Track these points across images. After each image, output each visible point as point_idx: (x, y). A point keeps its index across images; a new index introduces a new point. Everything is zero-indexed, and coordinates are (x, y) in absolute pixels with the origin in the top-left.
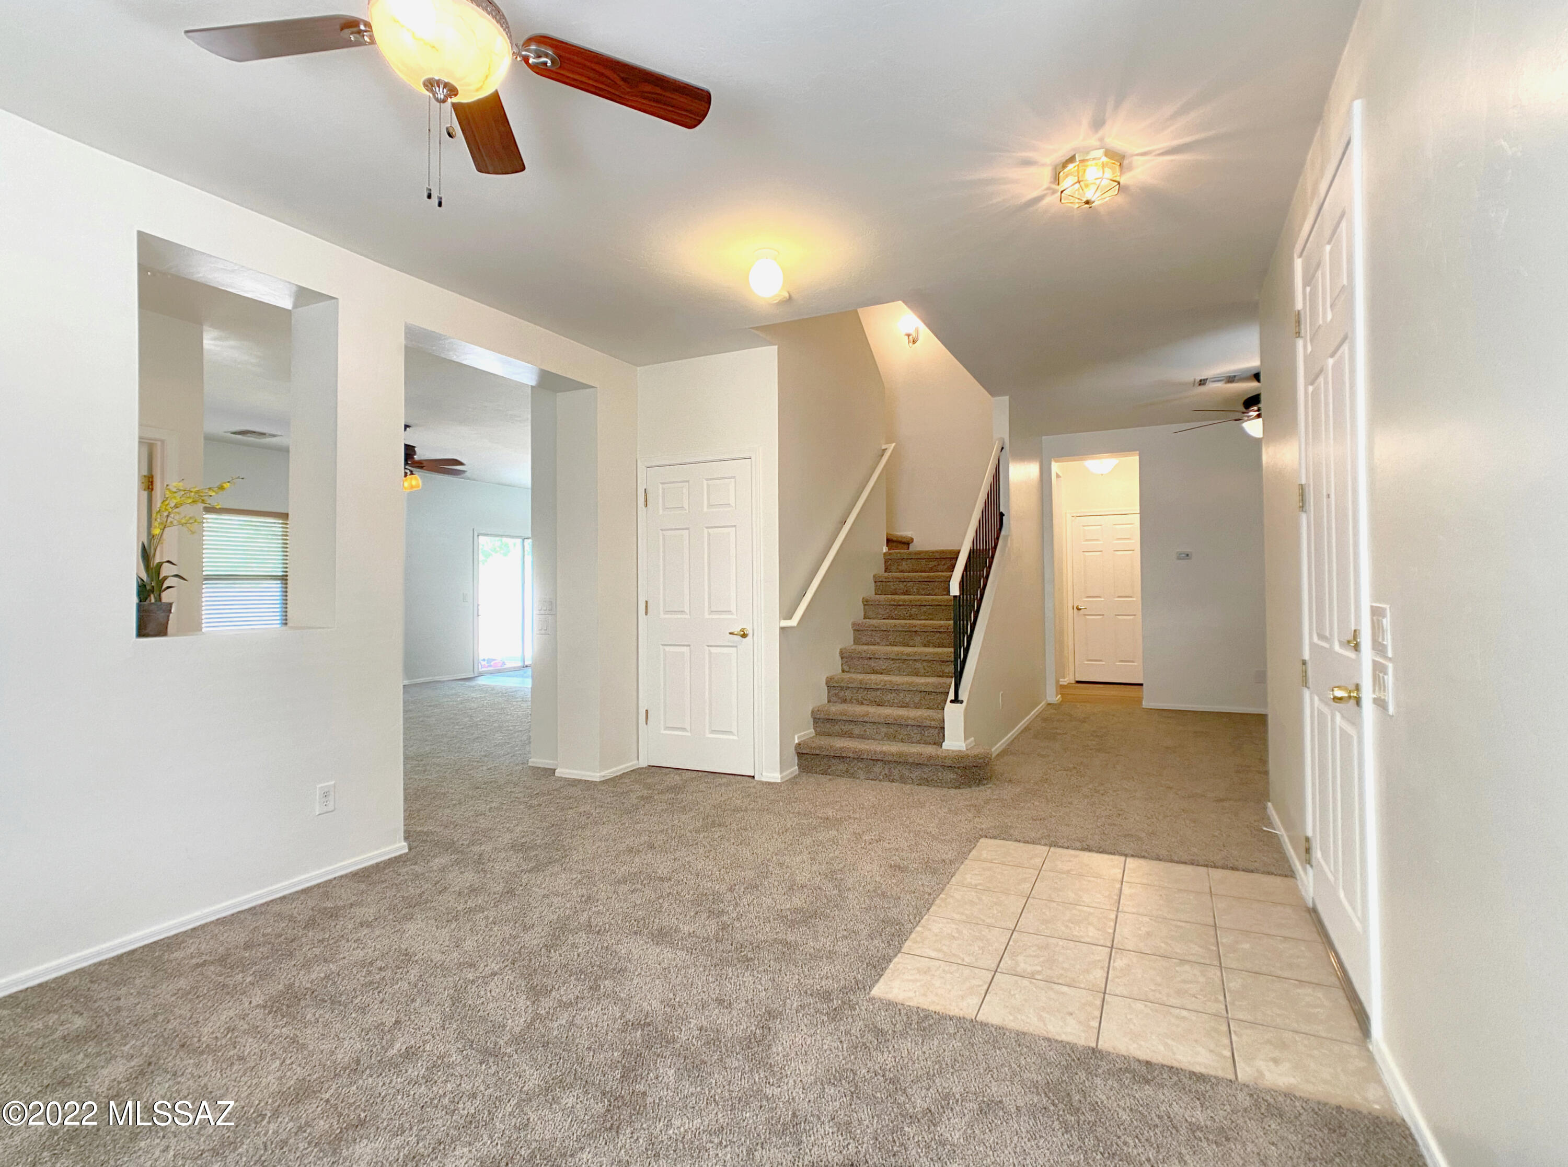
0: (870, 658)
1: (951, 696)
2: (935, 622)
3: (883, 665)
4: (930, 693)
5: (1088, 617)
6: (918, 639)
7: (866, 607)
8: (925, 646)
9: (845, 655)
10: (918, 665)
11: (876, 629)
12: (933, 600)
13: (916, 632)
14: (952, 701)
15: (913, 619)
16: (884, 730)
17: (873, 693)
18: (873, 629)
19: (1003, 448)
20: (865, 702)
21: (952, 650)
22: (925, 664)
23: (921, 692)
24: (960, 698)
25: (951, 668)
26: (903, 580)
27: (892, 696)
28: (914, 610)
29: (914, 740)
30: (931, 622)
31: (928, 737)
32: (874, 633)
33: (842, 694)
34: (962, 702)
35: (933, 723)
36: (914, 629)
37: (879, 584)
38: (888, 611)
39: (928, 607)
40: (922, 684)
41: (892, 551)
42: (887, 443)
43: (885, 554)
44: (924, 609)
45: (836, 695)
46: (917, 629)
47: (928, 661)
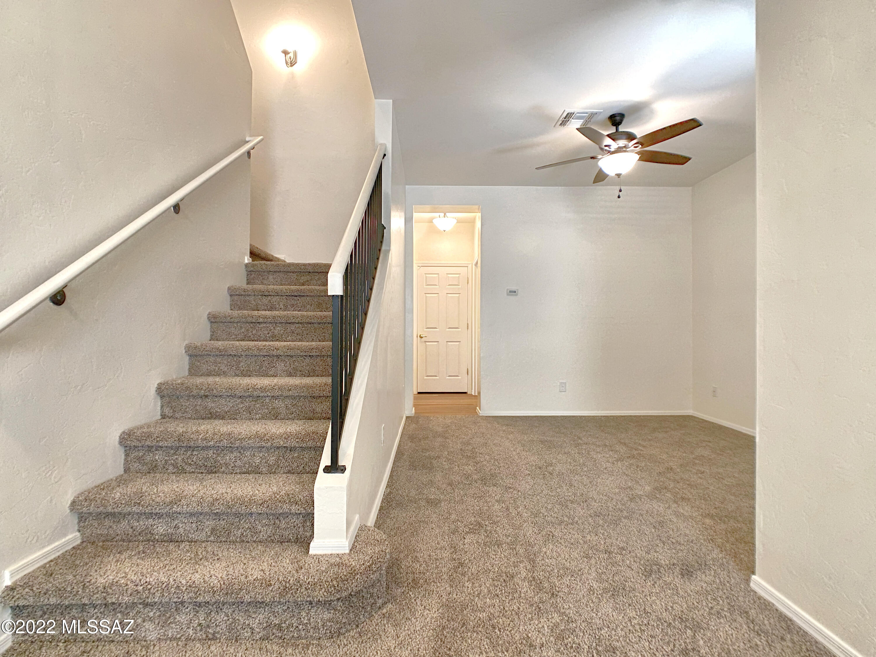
0: (206, 396)
1: (326, 460)
2: (304, 343)
3: (225, 405)
4: (292, 449)
5: (427, 343)
6: (280, 366)
7: (215, 325)
8: (290, 375)
9: (165, 392)
10: (277, 403)
11: (222, 353)
12: (303, 316)
13: (278, 356)
14: (327, 470)
15: (277, 340)
16: (210, 523)
17: (204, 454)
18: (218, 353)
19: (385, 155)
20: (188, 469)
21: (329, 380)
22: (288, 402)
23: (278, 448)
24: (341, 463)
25: (326, 407)
26: (267, 293)
27: (232, 456)
28: (278, 330)
29: (262, 536)
30: (299, 343)
31: (285, 529)
32: (219, 360)
33: (149, 458)
34: (343, 469)
35: (294, 509)
36: (275, 353)
37: (236, 298)
38: (243, 330)
39: (297, 325)
40: (280, 436)
41: (256, 262)
42: (251, 136)
43: (247, 265)
44: (293, 327)
45: (139, 459)
46: (279, 352)
47: (294, 398)
